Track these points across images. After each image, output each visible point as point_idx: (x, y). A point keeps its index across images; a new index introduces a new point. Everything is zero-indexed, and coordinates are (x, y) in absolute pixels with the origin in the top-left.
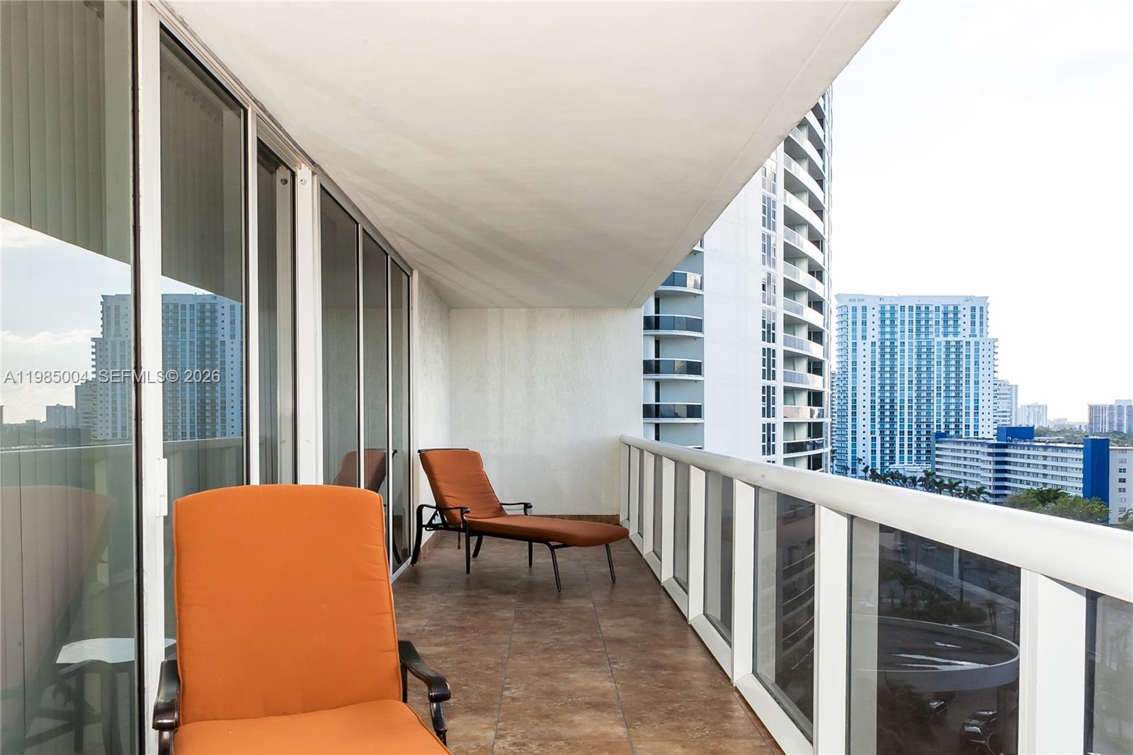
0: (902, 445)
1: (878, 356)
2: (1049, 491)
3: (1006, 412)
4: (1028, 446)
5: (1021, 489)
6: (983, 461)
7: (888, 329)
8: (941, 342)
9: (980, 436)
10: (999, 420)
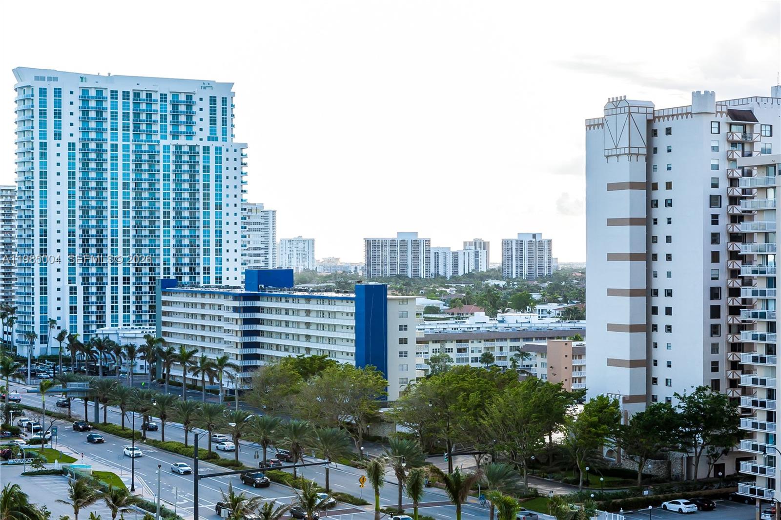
0: (114, 299)
1: (78, 165)
2: (313, 359)
3: (260, 249)
4: (286, 296)
5: (277, 357)
6: (227, 320)
7: (92, 125)
8: (169, 146)
9: (225, 283)
10: (249, 261)
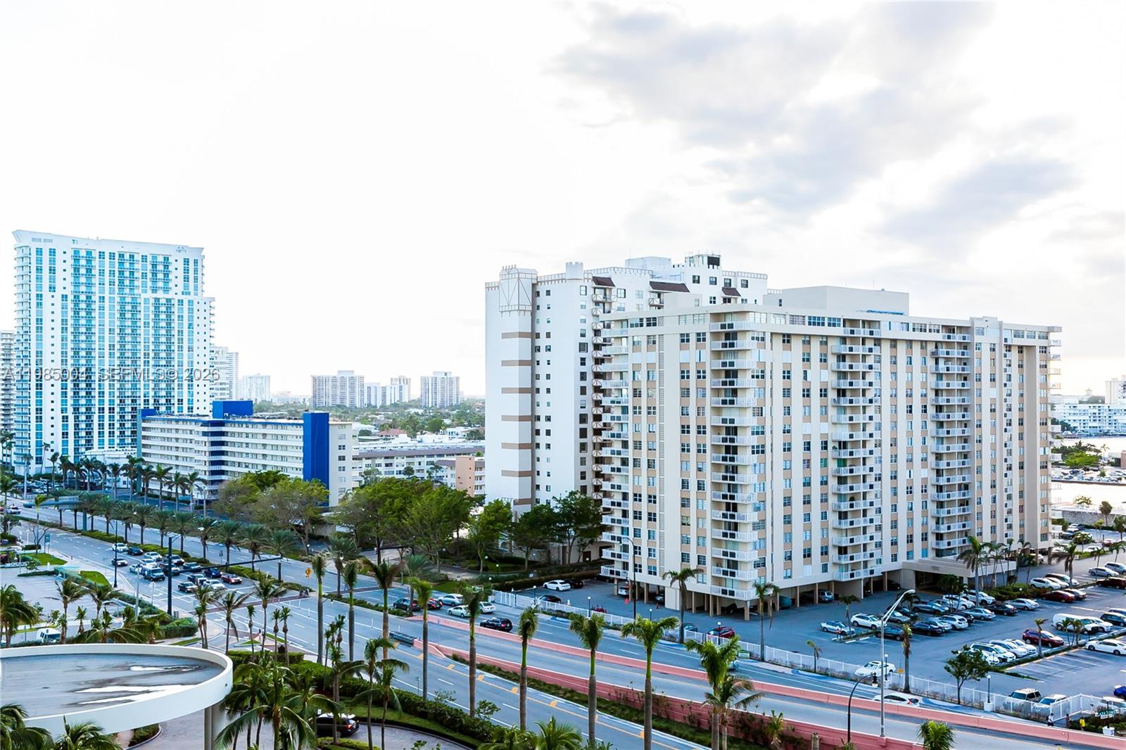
0: (101, 426)
1: (71, 313)
2: (268, 473)
3: (225, 384)
4: (246, 423)
5: (239, 473)
6: (197, 442)
7: (83, 280)
8: (148, 299)
9: (195, 412)
10: (216, 394)
